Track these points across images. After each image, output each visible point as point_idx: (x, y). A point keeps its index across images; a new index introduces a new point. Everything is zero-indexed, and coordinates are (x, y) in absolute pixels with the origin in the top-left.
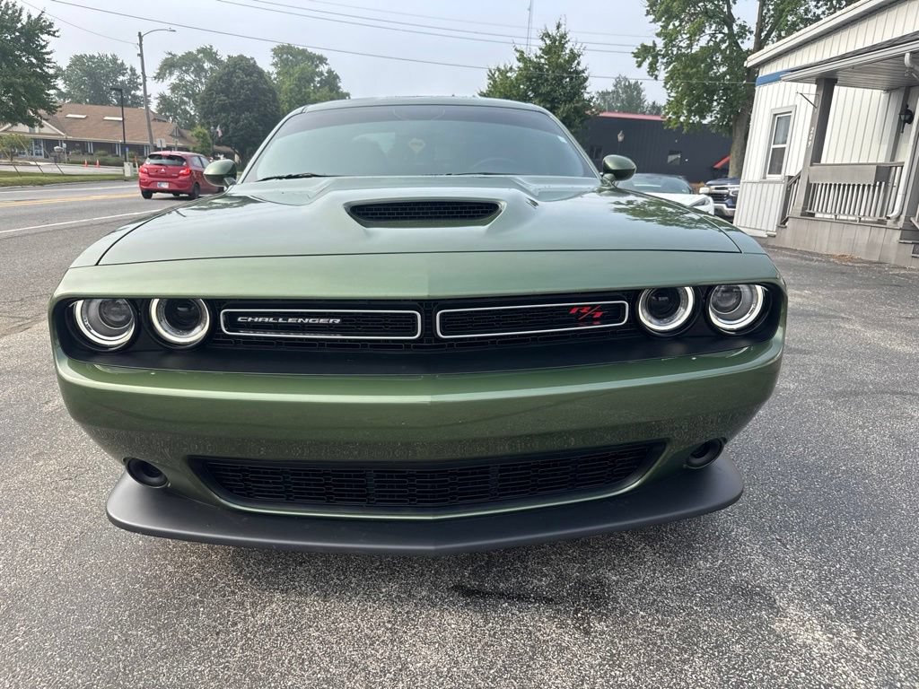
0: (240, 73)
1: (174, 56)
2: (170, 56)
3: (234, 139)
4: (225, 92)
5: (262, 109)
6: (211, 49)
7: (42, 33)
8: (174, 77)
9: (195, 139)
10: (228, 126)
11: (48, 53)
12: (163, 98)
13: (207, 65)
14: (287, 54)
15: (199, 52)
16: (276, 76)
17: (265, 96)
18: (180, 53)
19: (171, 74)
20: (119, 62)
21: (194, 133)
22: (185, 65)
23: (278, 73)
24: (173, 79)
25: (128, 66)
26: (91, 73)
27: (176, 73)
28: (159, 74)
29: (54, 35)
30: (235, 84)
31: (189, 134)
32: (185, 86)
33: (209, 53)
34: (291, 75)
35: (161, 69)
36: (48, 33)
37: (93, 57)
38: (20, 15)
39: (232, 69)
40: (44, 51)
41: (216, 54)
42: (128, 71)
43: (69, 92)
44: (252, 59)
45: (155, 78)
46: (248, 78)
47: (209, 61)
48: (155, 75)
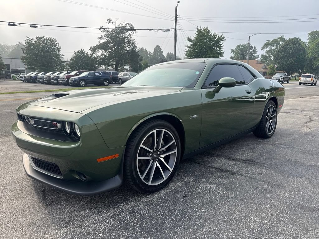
0: (291, 45)
1: (269, 41)
2: (268, 41)
3: (285, 68)
4: (284, 52)
5: (298, 56)
6: (283, 37)
7: (221, 41)
8: (268, 48)
9: (269, 69)
10: (283, 64)
11: (222, 46)
12: (263, 55)
13: (281, 43)
14: (315, 34)
15: (278, 38)
16: (308, 43)
17: (300, 51)
18: (271, 40)
19: (267, 47)
20: (251, 45)
21: (269, 67)
22: (273, 44)
23: (309, 42)
24: (268, 49)
25: (253, 46)
26: (241, 50)
27: (269, 47)
28: (263, 48)
29: (224, 41)
30: (288, 48)
31: (268, 67)
32: (271, 51)
33: (282, 39)
34: (315, 42)
35: (264, 46)
36: (223, 40)
37: (243, 45)
38: (216, 37)
39: (288, 43)
40: (221, 46)
41: (285, 38)
42: (253, 48)
43: (234, 56)
44: (299, 38)
45: (261, 49)
46: (294, 45)
47: (282, 41)
48: (261, 48)
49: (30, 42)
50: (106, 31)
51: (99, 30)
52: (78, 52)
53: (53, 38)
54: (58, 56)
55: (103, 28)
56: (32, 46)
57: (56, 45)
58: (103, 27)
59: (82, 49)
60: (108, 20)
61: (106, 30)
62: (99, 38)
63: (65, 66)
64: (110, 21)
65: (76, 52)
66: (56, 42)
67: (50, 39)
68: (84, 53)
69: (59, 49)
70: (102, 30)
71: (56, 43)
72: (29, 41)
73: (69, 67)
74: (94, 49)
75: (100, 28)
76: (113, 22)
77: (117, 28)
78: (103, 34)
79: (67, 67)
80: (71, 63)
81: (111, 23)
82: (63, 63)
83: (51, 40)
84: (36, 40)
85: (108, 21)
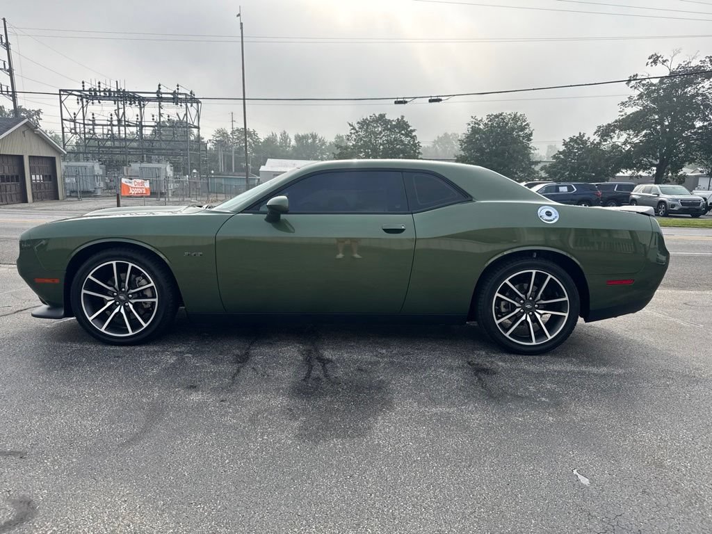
49: (477, 126)
50: (644, 85)
51: (626, 85)
52: (571, 140)
53: (521, 115)
54: (525, 150)
55: (638, 78)
56: (478, 134)
57: (522, 129)
58: (637, 75)
59: (580, 133)
60: (649, 58)
61: (644, 82)
62: (623, 104)
63: (538, 172)
64: (655, 59)
65: (568, 140)
66: (525, 121)
67: (515, 115)
68: (585, 142)
69: (529, 137)
70: (633, 83)
71: (524, 124)
72: (475, 123)
73: (547, 173)
74: (606, 132)
75: (630, 81)
76: (664, 61)
77: (673, 75)
78: (635, 93)
79: (543, 174)
80: (553, 166)
81: (659, 65)
82: (533, 167)
83: (515, 118)
84: (487, 122)
85: (652, 60)
